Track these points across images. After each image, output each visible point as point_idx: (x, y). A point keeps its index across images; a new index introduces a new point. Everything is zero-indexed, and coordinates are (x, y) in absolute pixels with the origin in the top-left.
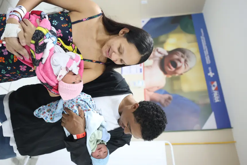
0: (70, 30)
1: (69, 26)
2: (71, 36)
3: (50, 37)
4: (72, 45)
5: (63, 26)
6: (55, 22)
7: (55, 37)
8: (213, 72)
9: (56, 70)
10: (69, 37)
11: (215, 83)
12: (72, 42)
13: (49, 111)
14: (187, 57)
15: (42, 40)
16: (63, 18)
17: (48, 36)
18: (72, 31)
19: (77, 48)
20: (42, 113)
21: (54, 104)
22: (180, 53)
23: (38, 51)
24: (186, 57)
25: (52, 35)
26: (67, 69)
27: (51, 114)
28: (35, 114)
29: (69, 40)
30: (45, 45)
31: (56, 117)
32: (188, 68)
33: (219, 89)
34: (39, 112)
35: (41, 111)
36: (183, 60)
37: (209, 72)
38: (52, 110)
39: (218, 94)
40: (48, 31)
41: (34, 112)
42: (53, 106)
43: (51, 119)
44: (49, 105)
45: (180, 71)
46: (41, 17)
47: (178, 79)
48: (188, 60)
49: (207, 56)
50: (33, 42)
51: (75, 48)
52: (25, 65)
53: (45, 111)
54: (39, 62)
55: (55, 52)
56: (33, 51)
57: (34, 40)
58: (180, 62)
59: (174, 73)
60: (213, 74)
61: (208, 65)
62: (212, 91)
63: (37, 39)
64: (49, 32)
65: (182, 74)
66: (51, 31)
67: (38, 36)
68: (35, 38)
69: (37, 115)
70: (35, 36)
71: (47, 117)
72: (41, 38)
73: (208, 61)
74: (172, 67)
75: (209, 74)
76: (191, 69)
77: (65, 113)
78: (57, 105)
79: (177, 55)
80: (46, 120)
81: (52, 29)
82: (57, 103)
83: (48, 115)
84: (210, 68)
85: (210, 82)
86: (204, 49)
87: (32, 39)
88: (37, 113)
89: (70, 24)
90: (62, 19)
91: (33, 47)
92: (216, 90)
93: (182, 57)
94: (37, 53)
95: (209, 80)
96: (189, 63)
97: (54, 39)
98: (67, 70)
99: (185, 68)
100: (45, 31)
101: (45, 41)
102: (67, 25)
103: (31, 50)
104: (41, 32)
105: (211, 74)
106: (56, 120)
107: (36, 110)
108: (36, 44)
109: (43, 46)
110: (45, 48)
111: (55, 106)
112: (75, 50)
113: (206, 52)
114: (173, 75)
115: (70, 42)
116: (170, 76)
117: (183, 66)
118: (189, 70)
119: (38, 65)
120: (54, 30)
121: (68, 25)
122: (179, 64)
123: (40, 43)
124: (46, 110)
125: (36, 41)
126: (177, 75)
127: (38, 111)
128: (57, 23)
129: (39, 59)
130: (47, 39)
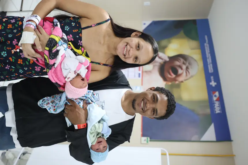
0: (80, 35)
1: (79, 32)
2: (81, 40)
3: (62, 45)
4: (81, 48)
5: (74, 32)
6: (67, 28)
7: (66, 44)
8: (215, 82)
9: (65, 73)
10: (79, 41)
11: (217, 94)
12: (82, 46)
13: (53, 102)
14: (189, 64)
15: (55, 47)
16: (75, 24)
17: (60, 44)
18: (82, 36)
19: (86, 52)
20: (46, 103)
21: (58, 96)
22: (182, 60)
23: (52, 57)
24: (187, 64)
25: (63, 42)
26: (75, 72)
27: (54, 105)
28: (38, 104)
29: (79, 44)
30: (58, 51)
31: (59, 108)
32: (189, 76)
33: (221, 99)
34: (43, 103)
35: (45, 102)
36: (184, 67)
37: (211, 81)
38: (56, 101)
39: (219, 104)
40: (59, 38)
41: (38, 102)
42: (57, 98)
43: (54, 110)
44: (53, 97)
45: (181, 79)
46: (54, 24)
47: (178, 86)
48: (189, 67)
49: (210, 64)
50: (47, 49)
51: (84, 52)
52: (39, 66)
53: (49, 102)
54: (52, 66)
55: (65, 57)
56: (47, 56)
57: (48, 47)
58: (182, 69)
59: (175, 80)
60: (216, 84)
61: (211, 73)
62: (214, 101)
63: (51, 46)
64: (61, 40)
65: (182, 82)
66: (62, 38)
67: (52, 44)
68: (49, 45)
69: (40, 105)
70: (49, 43)
71: (51, 108)
72: (54, 46)
73: (211, 69)
74: (172, 74)
75: (211, 84)
76: (192, 77)
77: (68, 104)
78: (61, 98)
79: (178, 61)
80: (49, 111)
81: (63, 37)
82: (60, 95)
83: (52, 106)
84: (212, 77)
85: (211, 92)
86: (207, 57)
87: (47, 46)
88: (40, 104)
89: (80, 30)
90: (73, 24)
91: (47, 53)
92: (216, 100)
93: (184, 63)
94: (50, 59)
95: (211, 90)
96: (190, 70)
97: (65, 46)
98: (75, 74)
99: (187, 75)
100: (57, 39)
101: (58, 48)
102: (77, 30)
103: (45, 55)
104: (54, 40)
105: (213, 84)
106: (59, 111)
107: (40, 101)
108: (50, 51)
109: (56, 53)
110: (58, 54)
111: (58, 98)
112: (84, 53)
113: (209, 60)
114: (173, 82)
115: (80, 46)
116: (170, 83)
117: (184, 74)
118: (190, 78)
119: (51, 69)
120: (65, 37)
121: (79, 30)
122: (180, 71)
123: (53, 50)
124: (51, 101)
125: (50, 48)
126: (177, 82)
127: (42, 101)
128: (68, 28)
129: (52, 64)
130: (59, 46)
